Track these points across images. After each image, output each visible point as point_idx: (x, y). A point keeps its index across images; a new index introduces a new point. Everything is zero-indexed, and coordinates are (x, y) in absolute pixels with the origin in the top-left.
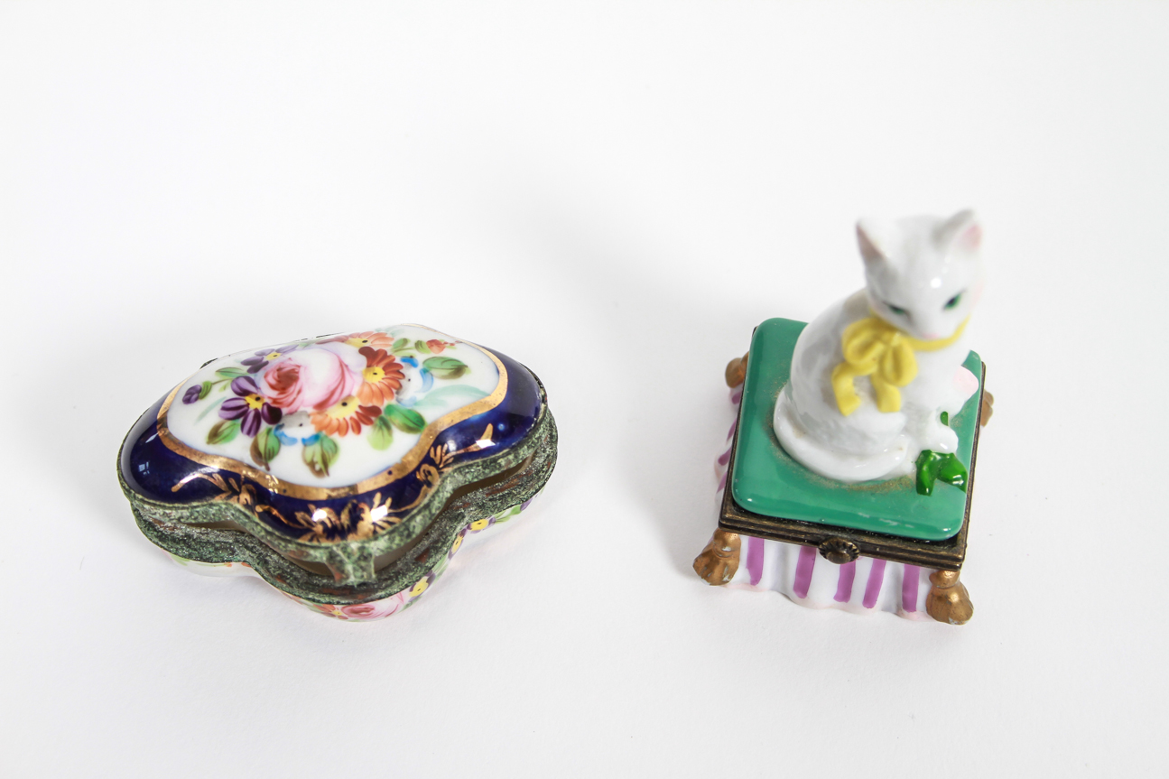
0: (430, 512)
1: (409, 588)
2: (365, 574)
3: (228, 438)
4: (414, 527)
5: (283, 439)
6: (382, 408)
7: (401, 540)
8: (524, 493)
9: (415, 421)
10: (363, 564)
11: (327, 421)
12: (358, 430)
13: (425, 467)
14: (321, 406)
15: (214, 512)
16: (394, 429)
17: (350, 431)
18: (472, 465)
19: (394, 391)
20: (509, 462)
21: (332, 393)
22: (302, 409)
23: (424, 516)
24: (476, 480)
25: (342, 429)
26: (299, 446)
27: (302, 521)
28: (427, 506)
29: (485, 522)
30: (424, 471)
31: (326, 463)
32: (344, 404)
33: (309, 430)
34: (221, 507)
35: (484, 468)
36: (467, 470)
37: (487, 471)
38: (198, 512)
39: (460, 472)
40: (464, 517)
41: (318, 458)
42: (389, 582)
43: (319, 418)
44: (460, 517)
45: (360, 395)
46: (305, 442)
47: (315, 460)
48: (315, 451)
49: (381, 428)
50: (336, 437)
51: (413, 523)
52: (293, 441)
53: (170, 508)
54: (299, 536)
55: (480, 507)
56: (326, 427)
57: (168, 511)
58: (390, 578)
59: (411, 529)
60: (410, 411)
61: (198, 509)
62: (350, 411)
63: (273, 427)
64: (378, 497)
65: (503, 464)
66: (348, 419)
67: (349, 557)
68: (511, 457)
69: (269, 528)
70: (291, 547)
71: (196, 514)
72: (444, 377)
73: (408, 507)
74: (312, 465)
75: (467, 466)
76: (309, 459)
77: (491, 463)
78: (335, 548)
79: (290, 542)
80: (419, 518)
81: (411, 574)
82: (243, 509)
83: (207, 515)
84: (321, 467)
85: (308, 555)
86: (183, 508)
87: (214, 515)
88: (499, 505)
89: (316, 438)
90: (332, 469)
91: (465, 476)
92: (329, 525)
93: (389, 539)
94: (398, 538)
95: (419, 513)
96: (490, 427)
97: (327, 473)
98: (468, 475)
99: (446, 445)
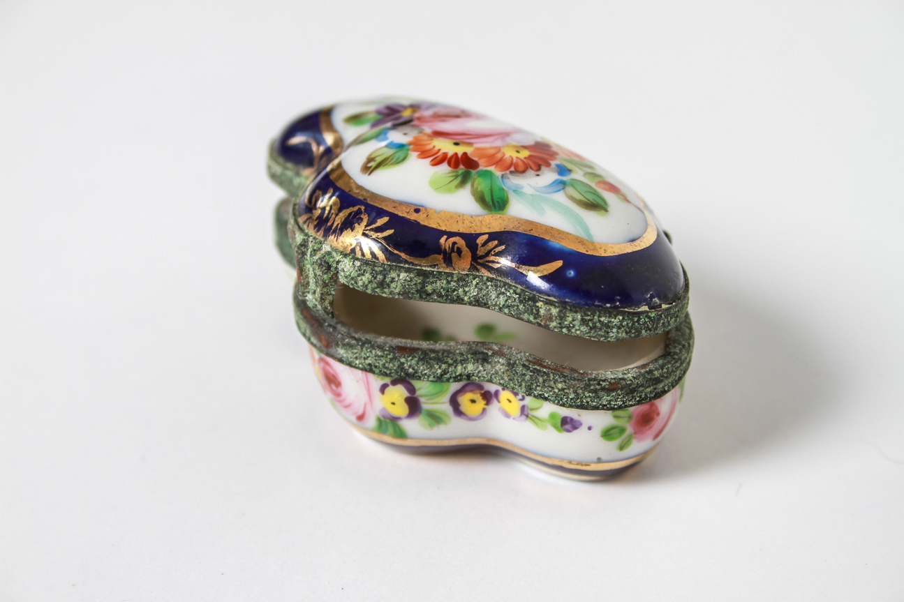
4: (393, 280)
5: (381, 136)
6: (481, 168)
8: (560, 386)
9: (496, 199)
11: (425, 143)
12: (437, 164)
13: (461, 242)
14: (440, 134)
16: (468, 187)
18: (510, 286)
19: (512, 169)
20: (549, 318)
24: (507, 312)
25: (424, 154)
26: (383, 145)
27: (314, 199)
29: (516, 403)
30: (454, 243)
31: (379, 166)
32: (457, 144)
33: (404, 140)
36: (503, 290)
39: (496, 286)
41: (380, 159)
42: (354, 342)
43: (424, 138)
44: (483, 357)
46: (390, 145)
47: (377, 159)
48: (385, 154)
49: (457, 176)
50: (413, 155)
52: (384, 140)
54: (302, 214)
56: (418, 145)
58: (358, 340)
59: (388, 280)
60: (502, 191)
62: (453, 150)
63: (390, 128)
65: (542, 312)
66: (442, 152)
68: (554, 311)
72: (572, 199)
73: (406, 257)
74: (370, 160)
75: (506, 285)
76: (374, 156)
77: (530, 299)
78: (311, 239)
81: (379, 353)
84: (373, 166)
89: (401, 147)
90: (377, 171)
91: (498, 297)
92: (325, 215)
94: (368, 275)
95: (408, 271)
96: (559, 264)
97: (370, 174)
98: (501, 296)
99: (503, 247)
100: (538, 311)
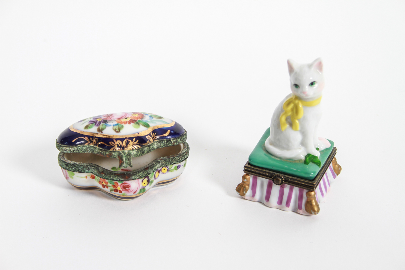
0: (150, 148)
1: (142, 179)
2: (129, 161)
3: (90, 127)
4: (145, 150)
5: (107, 125)
6: (137, 120)
7: (141, 153)
8: (178, 159)
9: (147, 125)
10: (129, 157)
11: (121, 121)
12: (130, 123)
14: (119, 119)
15: (84, 148)
16: (140, 125)
17: (127, 123)
18: (163, 141)
19: (141, 118)
20: (174, 143)
21: (123, 117)
22: (113, 119)
23: (148, 148)
24: (164, 146)
25: (125, 123)
26: (112, 127)
27: (111, 144)
28: (149, 146)
29: (166, 169)
31: (119, 130)
32: (126, 119)
33: (115, 123)
34: (87, 147)
35: (167, 142)
37: (167, 143)
38: (79, 148)
39: (159, 142)
40: (160, 163)
41: (117, 128)
42: (136, 173)
43: (118, 121)
44: (158, 162)
45: (131, 117)
46: (114, 125)
47: (116, 129)
48: (117, 127)
49: (136, 124)
50: (123, 124)
51: (144, 149)
52: (110, 125)
53: (71, 147)
54: (110, 149)
55: (165, 160)
56: (120, 122)
57: (70, 148)
59: (144, 151)
60: (145, 122)
61: (80, 147)
62: (128, 120)
63: (104, 123)
64: (134, 139)
65: (172, 142)
66: (127, 121)
67: (124, 154)
68: (175, 140)
69: (101, 148)
70: (107, 153)
71: (79, 149)
72: (156, 118)
73: (143, 144)
74: (115, 130)
75: (162, 141)
76: (114, 129)
77: (169, 141)
78: (120, 152)
79: (107, 151)
80: (146, 148)
81: (143, 172)
82: (93, 146)
83: (82, 149)
84: (118, 131)
85: (112, 154)
86: (75, 147)
87: (84, 150)
88: (171, 161)
89: (117, 124)
90: (121, 131)
91: (161, 144)
92: (119, 145)
93: (137, 151)
94: (139, 152)
95: (146, 147)
96: (169, 131)
97: (120, 132)
98: (162, 144)
99: (155, 134)
100: (171, 142)
